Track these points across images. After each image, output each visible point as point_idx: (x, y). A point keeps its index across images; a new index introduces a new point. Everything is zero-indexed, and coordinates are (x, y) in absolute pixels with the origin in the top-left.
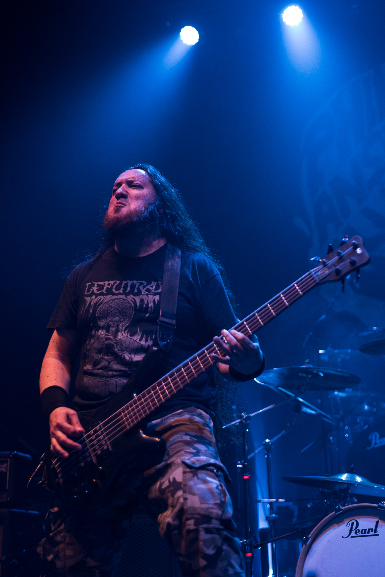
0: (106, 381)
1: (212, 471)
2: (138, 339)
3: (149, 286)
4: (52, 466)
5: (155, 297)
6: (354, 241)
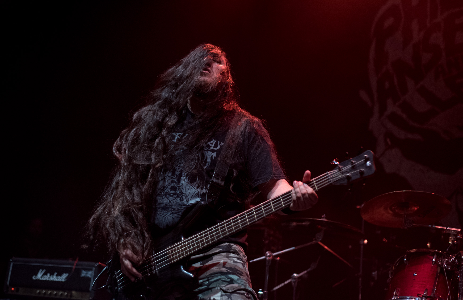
0: (166, 217)
1: (243, 294)
2: (196, 187)
3: (210, 142)
4: (114, 276)
5: (213, 154)
6: (366, 156)
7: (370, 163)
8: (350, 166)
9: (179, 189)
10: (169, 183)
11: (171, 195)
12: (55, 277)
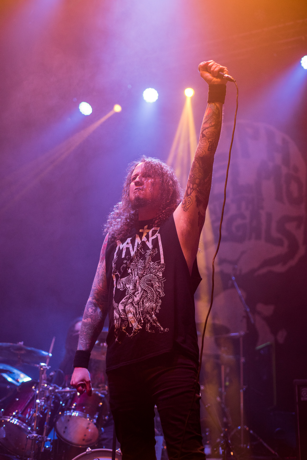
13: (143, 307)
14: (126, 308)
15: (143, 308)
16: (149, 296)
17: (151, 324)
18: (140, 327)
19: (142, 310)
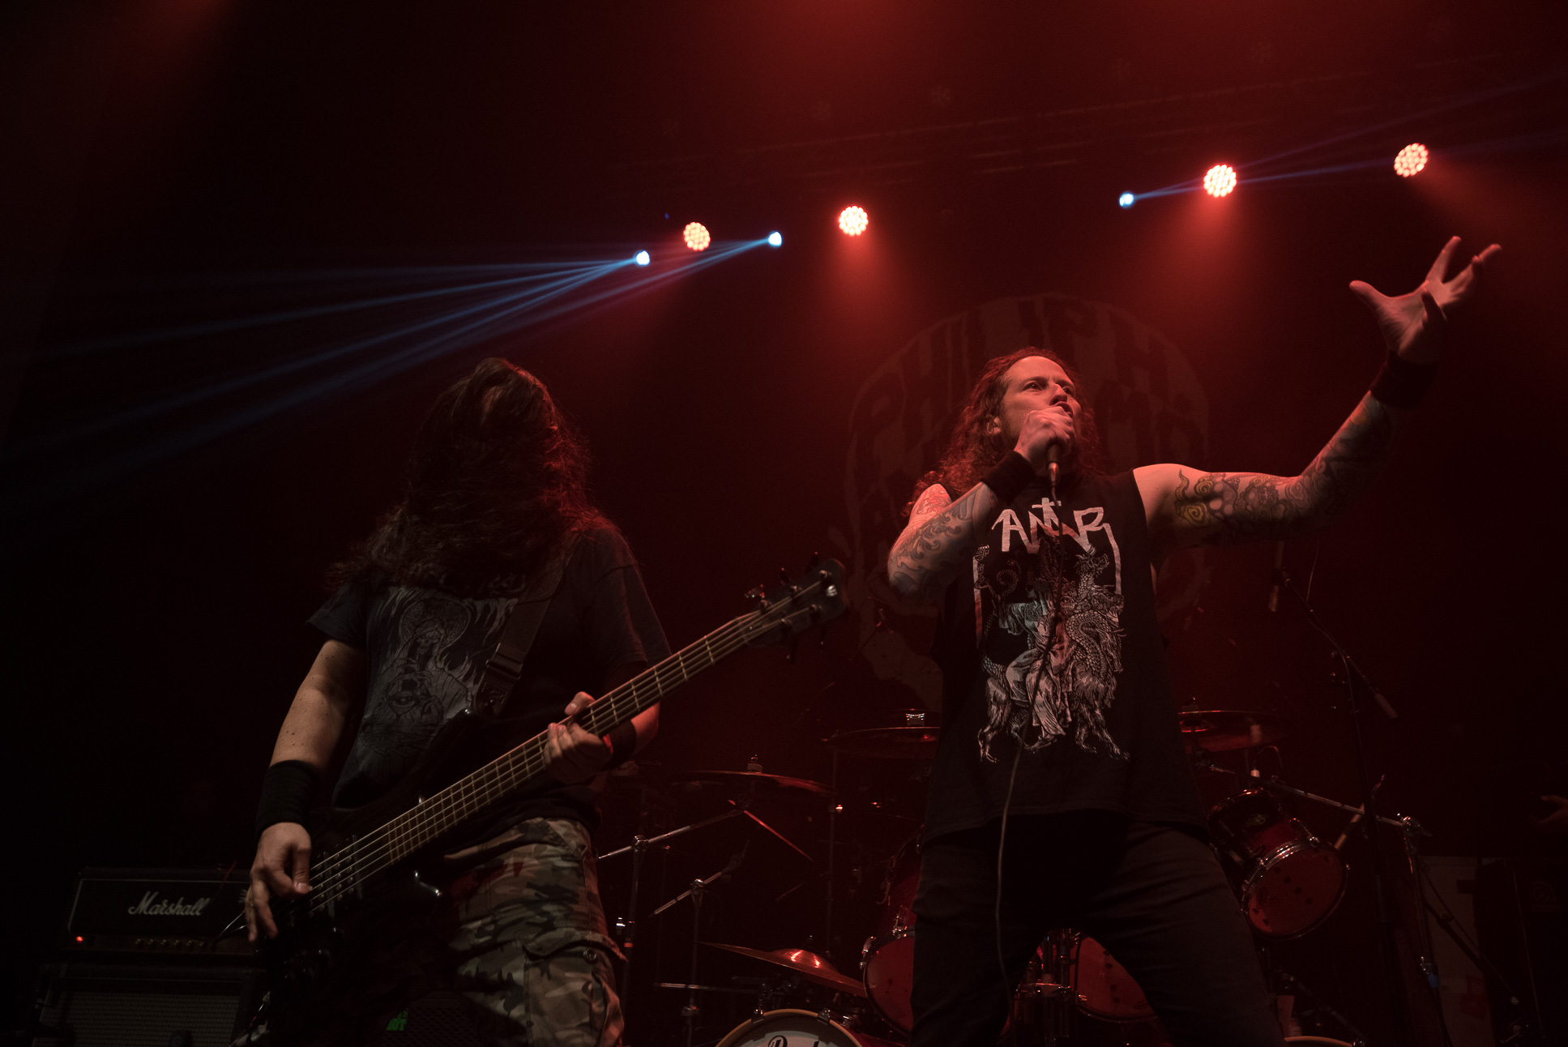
1: (579, 955)
2: (462, 677)
5: (509, 602)
6: (823, 572)
7: (834, 590)
8: (787, 600)
9: (421, 686)
10: (400, 674)
11: (403, 700)
12: (179, 906)
13: (1073, 684)
14: (1027, 680)
15: (1073, 687)
16: (1091, 661)
17: (1090, 730)
18: (1061, 731)
19: (1070, 690)
